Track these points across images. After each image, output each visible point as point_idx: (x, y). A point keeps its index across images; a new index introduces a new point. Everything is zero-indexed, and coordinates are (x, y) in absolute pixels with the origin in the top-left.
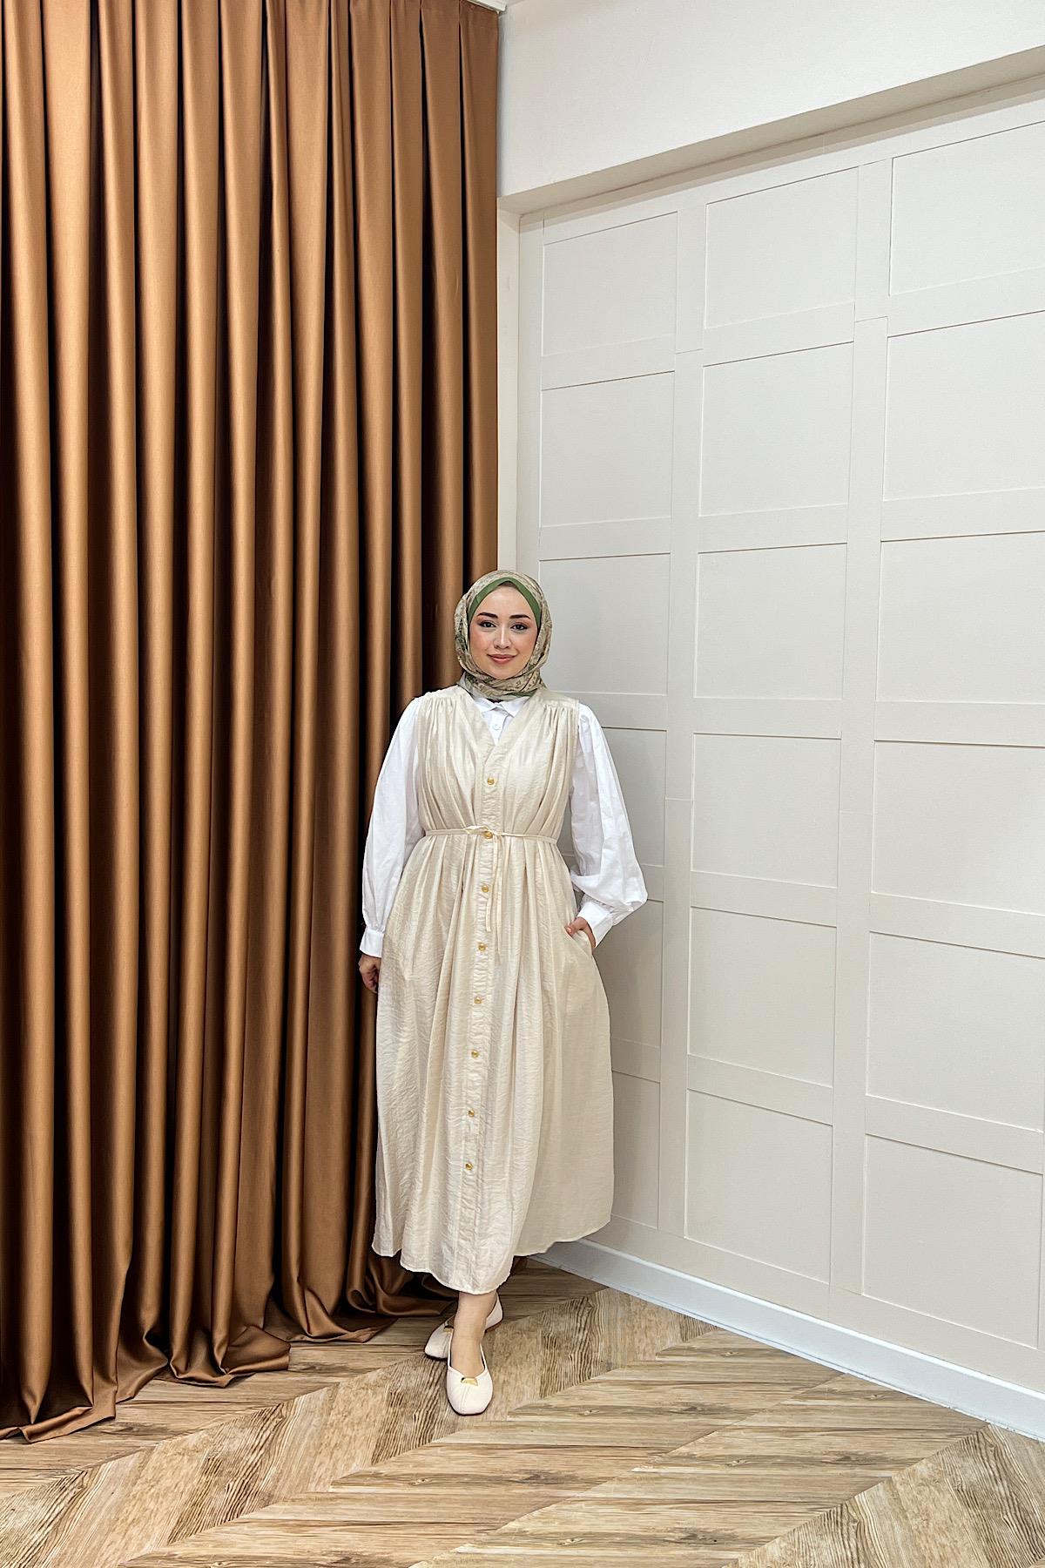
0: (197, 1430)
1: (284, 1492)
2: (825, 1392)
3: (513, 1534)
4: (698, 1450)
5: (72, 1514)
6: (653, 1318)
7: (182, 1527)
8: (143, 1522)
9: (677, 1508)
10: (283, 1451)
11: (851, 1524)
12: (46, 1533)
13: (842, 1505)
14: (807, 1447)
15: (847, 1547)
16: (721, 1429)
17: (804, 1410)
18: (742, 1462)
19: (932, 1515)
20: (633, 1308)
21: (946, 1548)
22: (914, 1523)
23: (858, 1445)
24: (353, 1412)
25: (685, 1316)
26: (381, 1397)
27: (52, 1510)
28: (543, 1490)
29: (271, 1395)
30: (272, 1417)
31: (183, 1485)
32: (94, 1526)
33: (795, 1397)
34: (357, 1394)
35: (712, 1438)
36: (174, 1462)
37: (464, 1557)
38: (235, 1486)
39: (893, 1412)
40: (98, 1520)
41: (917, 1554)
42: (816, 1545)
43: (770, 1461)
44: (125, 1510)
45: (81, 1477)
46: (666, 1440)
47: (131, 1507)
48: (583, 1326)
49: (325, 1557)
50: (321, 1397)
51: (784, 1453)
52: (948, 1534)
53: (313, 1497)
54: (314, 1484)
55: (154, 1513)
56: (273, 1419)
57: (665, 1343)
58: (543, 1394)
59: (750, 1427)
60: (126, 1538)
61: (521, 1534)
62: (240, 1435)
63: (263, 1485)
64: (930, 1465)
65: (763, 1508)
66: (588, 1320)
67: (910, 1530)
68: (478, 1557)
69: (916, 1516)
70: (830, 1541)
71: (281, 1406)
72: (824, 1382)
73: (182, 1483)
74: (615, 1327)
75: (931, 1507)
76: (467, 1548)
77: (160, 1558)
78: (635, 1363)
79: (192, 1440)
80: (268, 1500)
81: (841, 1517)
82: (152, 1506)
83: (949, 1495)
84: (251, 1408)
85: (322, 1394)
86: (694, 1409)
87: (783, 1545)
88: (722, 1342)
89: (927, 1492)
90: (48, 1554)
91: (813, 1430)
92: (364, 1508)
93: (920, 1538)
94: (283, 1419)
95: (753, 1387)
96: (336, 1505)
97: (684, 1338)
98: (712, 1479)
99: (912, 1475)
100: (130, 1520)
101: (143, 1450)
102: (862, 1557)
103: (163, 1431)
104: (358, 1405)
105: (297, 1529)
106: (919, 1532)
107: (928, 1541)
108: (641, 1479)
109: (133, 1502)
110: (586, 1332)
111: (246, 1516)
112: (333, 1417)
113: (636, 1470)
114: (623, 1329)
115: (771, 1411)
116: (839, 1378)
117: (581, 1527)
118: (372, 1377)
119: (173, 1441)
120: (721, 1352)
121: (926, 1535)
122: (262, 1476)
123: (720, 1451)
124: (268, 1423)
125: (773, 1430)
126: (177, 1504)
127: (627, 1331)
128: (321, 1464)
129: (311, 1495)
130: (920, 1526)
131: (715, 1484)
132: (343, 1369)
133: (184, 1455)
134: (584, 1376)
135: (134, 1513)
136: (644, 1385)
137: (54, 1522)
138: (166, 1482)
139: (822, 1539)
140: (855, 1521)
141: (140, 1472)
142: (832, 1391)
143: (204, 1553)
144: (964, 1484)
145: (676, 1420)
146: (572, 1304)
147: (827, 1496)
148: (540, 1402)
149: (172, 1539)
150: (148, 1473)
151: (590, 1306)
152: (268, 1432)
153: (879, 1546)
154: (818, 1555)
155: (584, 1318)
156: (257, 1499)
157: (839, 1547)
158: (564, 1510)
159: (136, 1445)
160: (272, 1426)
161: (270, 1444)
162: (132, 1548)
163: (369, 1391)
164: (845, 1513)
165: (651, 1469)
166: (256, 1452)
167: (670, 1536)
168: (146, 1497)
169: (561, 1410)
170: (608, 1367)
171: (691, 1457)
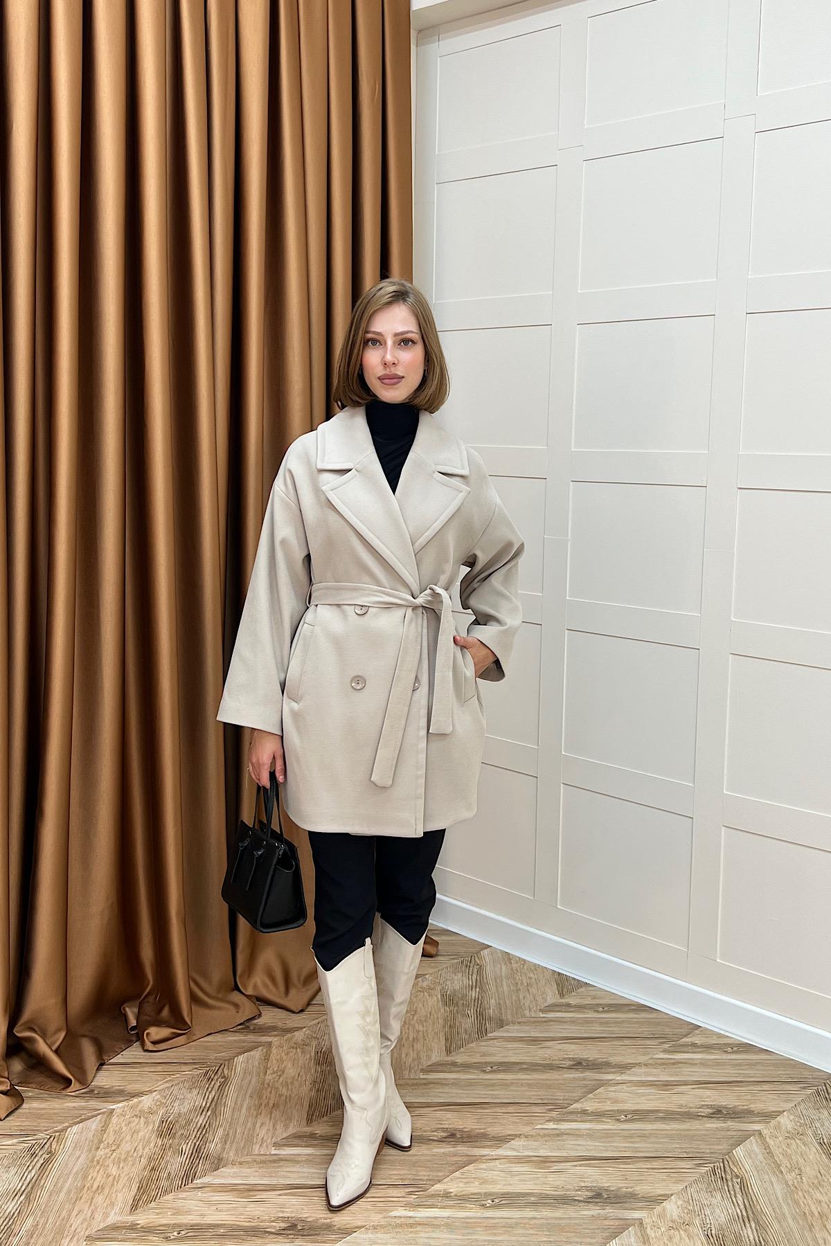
0: (151, 1092)
1: (232, 1154)
2: (688, 1045)
3: (439, 1195)
4: (590, 1105)
5: (43, 1182)
6: (532, 975)
7: (143, 1194)
8: (106, 1190)
9: (580, 1166)
10: (228, 1112)
11: (735, 1180)
12: (19, 1202)
13: (723, 1159)
14: (683, 1100)
15: (736, 1204)
16: (606, 1084)
17: (674, 1064)
18: (629, 1116)
19: (803, 1168)
20: (514, 966)
21: (823, 1204)
22: (790, 1177)
23: (726, 1099)
24: (286, 1071)
25: (559, 974)
26: (309, 1056)
27: (24, 1178)
28: (462, 1149)
29: (213, 1056)
30: (216, 1077)
31: (141, 1150)
32: (62, 1195)
33: (665, 1051)
34: (288, 1053)
35: (599, 1093)
36: (132, 1125)
37: (398, 1221)
38: (187, 1148)
39: (752, 1065)
40: (65, 1190)
41: (798, 1211)
42: (709, 1203)
43: (652, 1116)
44: (90, 1177)
45: (49, 1142)
46: (560, 1095)
47: (95, 1174)
48: (474, 984)
49: (274, 1224)
50: (257, 1057)
51: (663, 1107)
52: (821, 1189)
53: (258, 1159)
54: (258, 1146)
55: (116, 1179)
56: (217, 1080)
57: (546, 1000)
58: (449, 1051)
59: (631, 1082)
60: (93, 1207)
61: (447, 1195)
62: (189, 1096)
63: (213, 1147)
64: (792, 1117)
65: (655, 1164)
66: (478, 979)
67: (787, 1185)
68: (411, 1221)
69: (790, 1171)
70: (719, 1197)
71: (222, 1066)
72: (686, 1036)
73: (140, 1147)
74: (502, 986)
75: (801, 1161)
76: (401, 1212)
77: (124, 1228)
78: (524, 1020)
79: (146, 1102)
80: (218, 1163)
81: (725, 1173)
82: (114, 1171)
83: (814, 1149)
84: (196, 1068)
85: (257, 1054)
86: (579, 1064)
87: (680, 1203)
88: (594, 998)
89: (794, 1146)
90: (21, 1225)
91: (685, 1083)
92: (304, 1170)
93: (797, 1194)
94: (226, 1079)
95: (627, 1042)
96: (279, 1167)
97: (562, 995)
98: (607, 1135)
99: (778, 1127)
100: (95, 1187)
101: (103, 1113)
102: (751, 1215)
103: (121, 1093)
104: (290, 1065)
105: (246, 1194)
106: (796, 1188)
107: (804, 1197)
108: (545, 1135)
109: (98, 1168)
110: (478, 989)
111: (199, 1181)
112: (268, 1077)
113: (539, 1127)
114: (509, 986)
115: (646, 1065)
116: (697, 1032)
117: (499, 1187)
118: (299, 1036)
119: (132, 1102)
120: (594, 1008)
121: (802, 1190)
122: (211, 1138)
123: (608, 1106)
124: (213, 1083)
125: (651, 1084)
126: (136, 1170)
127: (512, 988)
128: (262, 1124)
129: (256, 1157)
130: (795, 1181)
131: (610, 1139)
132: (274, 1028)
133: (140, 1117)
134: (482, 1032)
135: (98, 1179)
136: (535, 1041)
137: (25, 1193)
138: (126, 1147)
139: (712, 1196)
140: (737, 1177)
141: (102, 1136)
142: (694, 1045)
143: (164, 1221)
144: (824, 1136)
145: (566, 1076)
146: (462, 962)
147: (708, 1151)
148: (449, 1059)
149: (134, 1207)
150: (110, 1137)
151: (478, 965)
152: (213, 1093)
153: (764, 1206)
154: (712, 1214)
155: (475, 976)
156: (208, 1162)
157: (730, 1205)
158: (481, 1169)
159: (97, 1107)
160: (216, 1087)
161: (216, 1105)
162: (98, 1216)
163: (298, 1050)
164: (727, 1169)
165: (551, 1125)
166: (204, 1113)
167: (579, 1195)
168: (109, 1162)
169: (466, 1067)
170: (501, 1024)
171: (584, 1112)
